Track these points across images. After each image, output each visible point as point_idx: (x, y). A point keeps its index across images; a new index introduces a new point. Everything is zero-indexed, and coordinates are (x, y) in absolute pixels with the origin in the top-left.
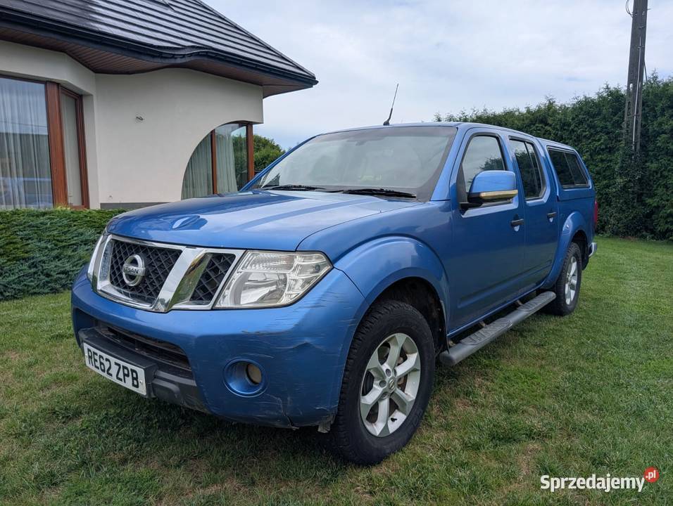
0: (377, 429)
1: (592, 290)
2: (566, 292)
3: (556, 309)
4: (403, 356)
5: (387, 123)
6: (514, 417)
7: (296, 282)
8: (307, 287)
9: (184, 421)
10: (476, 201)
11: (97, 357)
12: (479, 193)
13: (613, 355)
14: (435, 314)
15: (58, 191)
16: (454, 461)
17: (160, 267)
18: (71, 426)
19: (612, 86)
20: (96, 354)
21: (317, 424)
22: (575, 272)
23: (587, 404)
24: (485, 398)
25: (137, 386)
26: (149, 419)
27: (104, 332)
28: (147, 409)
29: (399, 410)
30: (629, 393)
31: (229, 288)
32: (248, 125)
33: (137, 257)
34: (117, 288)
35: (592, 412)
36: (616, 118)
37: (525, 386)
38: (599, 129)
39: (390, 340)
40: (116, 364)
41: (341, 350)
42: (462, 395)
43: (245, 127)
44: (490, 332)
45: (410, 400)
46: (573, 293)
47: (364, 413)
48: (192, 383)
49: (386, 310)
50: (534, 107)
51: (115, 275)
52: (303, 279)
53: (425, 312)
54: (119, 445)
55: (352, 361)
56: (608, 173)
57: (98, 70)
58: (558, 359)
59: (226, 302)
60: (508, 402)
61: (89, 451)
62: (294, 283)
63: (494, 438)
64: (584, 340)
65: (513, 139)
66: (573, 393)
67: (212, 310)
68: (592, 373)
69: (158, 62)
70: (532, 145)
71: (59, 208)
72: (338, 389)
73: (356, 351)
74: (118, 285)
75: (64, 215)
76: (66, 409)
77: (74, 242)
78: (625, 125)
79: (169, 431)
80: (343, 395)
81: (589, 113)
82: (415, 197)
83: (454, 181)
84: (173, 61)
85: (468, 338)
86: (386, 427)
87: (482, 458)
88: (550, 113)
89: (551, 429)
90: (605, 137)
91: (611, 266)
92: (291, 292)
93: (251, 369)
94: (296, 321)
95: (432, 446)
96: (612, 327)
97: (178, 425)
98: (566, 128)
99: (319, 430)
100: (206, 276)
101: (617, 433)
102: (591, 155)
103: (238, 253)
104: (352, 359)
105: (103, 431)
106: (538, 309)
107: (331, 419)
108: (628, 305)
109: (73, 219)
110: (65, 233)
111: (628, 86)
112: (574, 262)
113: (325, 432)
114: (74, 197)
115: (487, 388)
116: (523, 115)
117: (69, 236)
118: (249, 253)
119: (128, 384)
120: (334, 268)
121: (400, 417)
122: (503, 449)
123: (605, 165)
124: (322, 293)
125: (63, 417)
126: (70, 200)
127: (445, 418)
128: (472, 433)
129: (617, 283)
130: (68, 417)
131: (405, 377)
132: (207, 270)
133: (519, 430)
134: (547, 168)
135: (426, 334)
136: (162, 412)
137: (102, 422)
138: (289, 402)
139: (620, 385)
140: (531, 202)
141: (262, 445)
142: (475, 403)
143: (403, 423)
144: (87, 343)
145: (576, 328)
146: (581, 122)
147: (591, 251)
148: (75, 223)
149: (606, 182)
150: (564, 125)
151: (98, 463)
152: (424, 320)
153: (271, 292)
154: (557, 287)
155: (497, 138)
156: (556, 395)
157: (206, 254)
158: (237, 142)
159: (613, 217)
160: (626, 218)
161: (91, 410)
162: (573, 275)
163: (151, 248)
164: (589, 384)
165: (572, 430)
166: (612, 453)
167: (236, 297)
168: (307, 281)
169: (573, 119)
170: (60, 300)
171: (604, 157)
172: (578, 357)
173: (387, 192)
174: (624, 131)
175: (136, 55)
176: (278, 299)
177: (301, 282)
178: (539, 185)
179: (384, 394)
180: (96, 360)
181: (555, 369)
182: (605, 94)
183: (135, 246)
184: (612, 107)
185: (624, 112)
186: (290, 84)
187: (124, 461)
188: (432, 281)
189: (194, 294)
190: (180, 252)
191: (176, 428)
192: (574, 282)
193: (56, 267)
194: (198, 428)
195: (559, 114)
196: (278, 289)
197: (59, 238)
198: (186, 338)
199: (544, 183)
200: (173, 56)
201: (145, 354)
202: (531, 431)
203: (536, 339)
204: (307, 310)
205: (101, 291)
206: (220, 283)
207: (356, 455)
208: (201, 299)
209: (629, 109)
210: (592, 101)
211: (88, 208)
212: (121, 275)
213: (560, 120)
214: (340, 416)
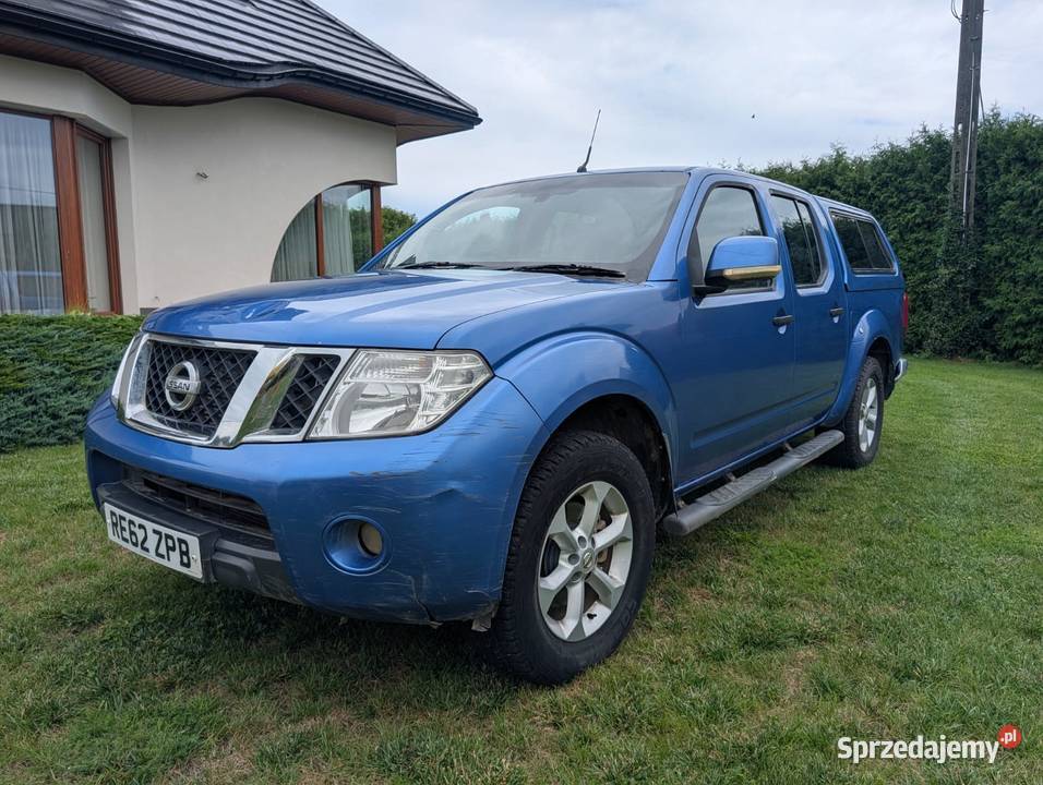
0: (565, 629)
1: (902, 433)
2: (860, 433)
3: (844, 458)
4: (606, 517)
5: (582, 169)
6: (779, 614)
7: (436, 397)
8: (453, 404)
9: (265, 626)
10: (718, 283)
11: (125, 524)
12: (722, 271)
13: (930, 523)
14: (654, 456)
15: (73, 288)
16: (683, 677)
17: (223, 379)
18: (85, 636)
19: (932, 129)
20: (124, 519)
21: (471, 618)
22: (873, 402)
23: (888, 593)
24: (734, 586)
25: (188, 565)
26: (210, 624)
27: (138, 488)
28: (208, 609)
29: (600, 601)
30: (953, 577)
31: (330, 409)
32: (373, 187)
33: (189, 365)
34: (156, 415)
35: (896, 604)
36: (937, 177)
37: (796, 569)
38: (912, 194)
39: (585, 491)
40: (155, 532)
41: (507, 501)
42: (699, 583)
43: (369, 191)
44: (741, 489)
45: (617, 586)
46: (871, 434)
47: (545, 604)
48: (274, 556)
49: (577, 445)
50: (813, 161)
51: (154, 395)
52: (447, 393)
53: (641, 452)
54: (162, 663)
55: (524, 521)
56: (927, 261)
57: (134, 97)
58: (846, 530)
59: (327, 429)
60: (769, 592)
61: (115, 672)
62: (432, 397)
63: (747, 643)
64: (887, 502)
65: (776, 194)
66: (868, 578)
67: (304, 441)
68: (898, 548)
69: (230, 87)
70: (807, 205)
71: (73, 313)
72: (503, 563)
73: (530, 505)
74: (159, 411)
75: (83, 324)
76: (79, 612)
77: (97, 365)
78: (952, 188)
79: (242, 640)
80: (511, 573)
81: (897, 169)
82: (623, 276)
83: (683, 254)
84: (253, 86)
85: (707, 496)
86: (580, 626)
87: (728, 673)
88: (839, 170)
89: (834, 629)
90: (920, 206)
91: (930, 398)
92: (427, 412)
93: (366, 532)
94: (435, 457)
95: (651, 656)
96: (930, 484)
97: (257, 631)
98: (863, 191)
99: (474, 628)
100: (294, 390)
101: (933, 633)
102: (900, 233)
103: (345, 354)
104: (524, 517)
105: (135, 643)
106: (817, 456)
107: (491, 610)
108: (953, 453)
109: (96, 329)
110: (82, 351)
111: (956, 128)
112: (871, 387)
113: (483, 630)
114: (98, 299)
115: (738, 573)
116: (797, 172)
117: (88, 356)
118: (362, 354)
119: (174, 562)
120: (495, 376)
121: (602, 613)
122: (760, 658)
123: (922, 248)
124: (476, 414)
125: (74, 624)
126: (92, 304)
127: (672, 616)
128: (714, 636)
129: (939, 421)
130: (80, 623)
131: (609, 550)
132: (297, 381)
133: (785, 631)
134: (830, 242)
135: (640, 483)
136: (231, 614)
137: (135, 629)
138: (425, 582)
139: (940, 566)
140: (804, 292)
141: (387, 659)
142: (718, 594)
143: (606, 622)
144: (109, 502)
145: (875, 484)
146: (885, 184)
147: (897, 372)
148: (98, 336)
149: (925, 274)
150: (860, 187)
151: (127, 690)
152: (638, 462)
153: (397, 414)
154: (846, 422)
155: (752, 192)
156: (843, 580)
157: (294, 355)
158: (356, 218)
159: (934, 326)
160: (954, 328)
161: (118, 611)
162: (871, 407)
163: (210, 351)
164: (893, 564)
165: (863, 629)
166: (925, 662)
167: (343, 421)
168: (453, 396)
169: (873, 178)
170: (74, 454)
171: (920, 236)
172: (876, 526)
173: (581, 268)
174: (949, 196)
175: (196, 75)
176: (407, 424)
177: (444, 398)
178: (817, 264)
179: (576, 575)
180: (123, 529)
181: (842, 544)
182: (921, 141)
183: (185, 348)
184: (932, 160)
185: (950, 167)
186: (440, 123)
187: (170, 686)
188: (651, 403)
189: (275, 420)
190: (255, 354)
191: (252, 637)
192: (873, 417)
193: (67, 403)
194: (288, 637)
195: (851, 170)
196: (408, 410)
197: (72, 359)
198: (264, 485)
199: (825, 264)
200: (255, 78)
201: (201, 516)
202: (804, 631)
203: (815, 501)
204: (453, 438)
205: (131, 420)
206: (317, 399)
207: (532, 668)
208: (287, 426)
209: (957, 162)
210: (903, 151)
211: (121, 313)
212: (163, 395)
213: (854, 180)
214: (507, 606)
